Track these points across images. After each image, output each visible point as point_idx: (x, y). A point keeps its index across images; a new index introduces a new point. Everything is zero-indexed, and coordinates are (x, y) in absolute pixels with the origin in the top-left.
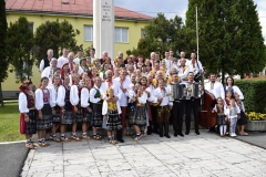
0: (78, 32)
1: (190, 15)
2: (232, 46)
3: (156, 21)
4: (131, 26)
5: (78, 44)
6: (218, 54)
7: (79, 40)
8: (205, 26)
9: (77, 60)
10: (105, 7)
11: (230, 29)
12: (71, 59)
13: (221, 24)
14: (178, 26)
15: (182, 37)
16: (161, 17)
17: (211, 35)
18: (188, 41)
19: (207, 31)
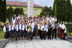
0: (25, 11)
1: (54, 6)
2: (65, 14)
3: (45, 8)
4: (38, 9)
5: (24, 14)
6: (61, 17)
7: (25, 13)
8: (58, 9)
9: (22, 18)
10: (31, 3)
11: (64, 10)
12: (21, 17)
13: (62, 8)
14: (51, 9)
15: (52, 12)
16: (46, 6)
17: (59, 11)
18: (53, 13)
19: (58, 10)
